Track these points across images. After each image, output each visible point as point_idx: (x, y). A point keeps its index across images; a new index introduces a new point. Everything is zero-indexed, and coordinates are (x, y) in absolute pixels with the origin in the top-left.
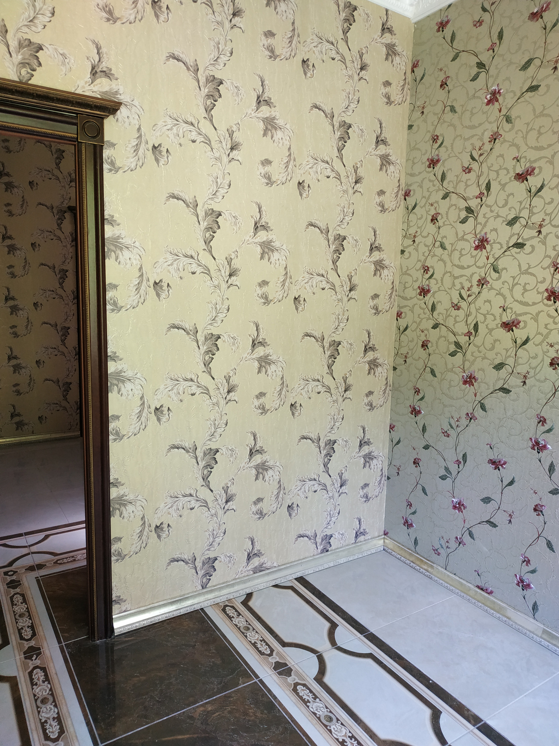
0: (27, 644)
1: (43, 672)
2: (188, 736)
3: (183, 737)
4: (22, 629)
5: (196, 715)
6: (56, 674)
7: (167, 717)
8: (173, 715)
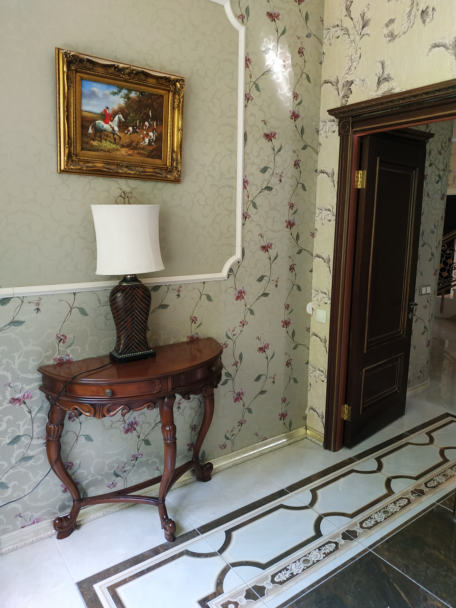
0: (423, 488)
1: (407, 503)
2: (407, 600)
3: (404, 597)
4: (434, 480)
5: (430, 602)
6: (410, 510)
7: (416, 582)
8: (420, 586)
